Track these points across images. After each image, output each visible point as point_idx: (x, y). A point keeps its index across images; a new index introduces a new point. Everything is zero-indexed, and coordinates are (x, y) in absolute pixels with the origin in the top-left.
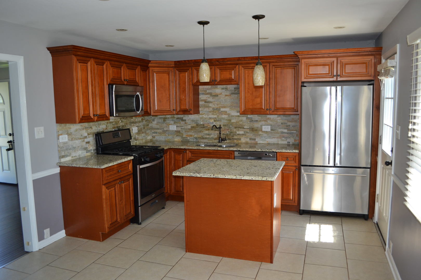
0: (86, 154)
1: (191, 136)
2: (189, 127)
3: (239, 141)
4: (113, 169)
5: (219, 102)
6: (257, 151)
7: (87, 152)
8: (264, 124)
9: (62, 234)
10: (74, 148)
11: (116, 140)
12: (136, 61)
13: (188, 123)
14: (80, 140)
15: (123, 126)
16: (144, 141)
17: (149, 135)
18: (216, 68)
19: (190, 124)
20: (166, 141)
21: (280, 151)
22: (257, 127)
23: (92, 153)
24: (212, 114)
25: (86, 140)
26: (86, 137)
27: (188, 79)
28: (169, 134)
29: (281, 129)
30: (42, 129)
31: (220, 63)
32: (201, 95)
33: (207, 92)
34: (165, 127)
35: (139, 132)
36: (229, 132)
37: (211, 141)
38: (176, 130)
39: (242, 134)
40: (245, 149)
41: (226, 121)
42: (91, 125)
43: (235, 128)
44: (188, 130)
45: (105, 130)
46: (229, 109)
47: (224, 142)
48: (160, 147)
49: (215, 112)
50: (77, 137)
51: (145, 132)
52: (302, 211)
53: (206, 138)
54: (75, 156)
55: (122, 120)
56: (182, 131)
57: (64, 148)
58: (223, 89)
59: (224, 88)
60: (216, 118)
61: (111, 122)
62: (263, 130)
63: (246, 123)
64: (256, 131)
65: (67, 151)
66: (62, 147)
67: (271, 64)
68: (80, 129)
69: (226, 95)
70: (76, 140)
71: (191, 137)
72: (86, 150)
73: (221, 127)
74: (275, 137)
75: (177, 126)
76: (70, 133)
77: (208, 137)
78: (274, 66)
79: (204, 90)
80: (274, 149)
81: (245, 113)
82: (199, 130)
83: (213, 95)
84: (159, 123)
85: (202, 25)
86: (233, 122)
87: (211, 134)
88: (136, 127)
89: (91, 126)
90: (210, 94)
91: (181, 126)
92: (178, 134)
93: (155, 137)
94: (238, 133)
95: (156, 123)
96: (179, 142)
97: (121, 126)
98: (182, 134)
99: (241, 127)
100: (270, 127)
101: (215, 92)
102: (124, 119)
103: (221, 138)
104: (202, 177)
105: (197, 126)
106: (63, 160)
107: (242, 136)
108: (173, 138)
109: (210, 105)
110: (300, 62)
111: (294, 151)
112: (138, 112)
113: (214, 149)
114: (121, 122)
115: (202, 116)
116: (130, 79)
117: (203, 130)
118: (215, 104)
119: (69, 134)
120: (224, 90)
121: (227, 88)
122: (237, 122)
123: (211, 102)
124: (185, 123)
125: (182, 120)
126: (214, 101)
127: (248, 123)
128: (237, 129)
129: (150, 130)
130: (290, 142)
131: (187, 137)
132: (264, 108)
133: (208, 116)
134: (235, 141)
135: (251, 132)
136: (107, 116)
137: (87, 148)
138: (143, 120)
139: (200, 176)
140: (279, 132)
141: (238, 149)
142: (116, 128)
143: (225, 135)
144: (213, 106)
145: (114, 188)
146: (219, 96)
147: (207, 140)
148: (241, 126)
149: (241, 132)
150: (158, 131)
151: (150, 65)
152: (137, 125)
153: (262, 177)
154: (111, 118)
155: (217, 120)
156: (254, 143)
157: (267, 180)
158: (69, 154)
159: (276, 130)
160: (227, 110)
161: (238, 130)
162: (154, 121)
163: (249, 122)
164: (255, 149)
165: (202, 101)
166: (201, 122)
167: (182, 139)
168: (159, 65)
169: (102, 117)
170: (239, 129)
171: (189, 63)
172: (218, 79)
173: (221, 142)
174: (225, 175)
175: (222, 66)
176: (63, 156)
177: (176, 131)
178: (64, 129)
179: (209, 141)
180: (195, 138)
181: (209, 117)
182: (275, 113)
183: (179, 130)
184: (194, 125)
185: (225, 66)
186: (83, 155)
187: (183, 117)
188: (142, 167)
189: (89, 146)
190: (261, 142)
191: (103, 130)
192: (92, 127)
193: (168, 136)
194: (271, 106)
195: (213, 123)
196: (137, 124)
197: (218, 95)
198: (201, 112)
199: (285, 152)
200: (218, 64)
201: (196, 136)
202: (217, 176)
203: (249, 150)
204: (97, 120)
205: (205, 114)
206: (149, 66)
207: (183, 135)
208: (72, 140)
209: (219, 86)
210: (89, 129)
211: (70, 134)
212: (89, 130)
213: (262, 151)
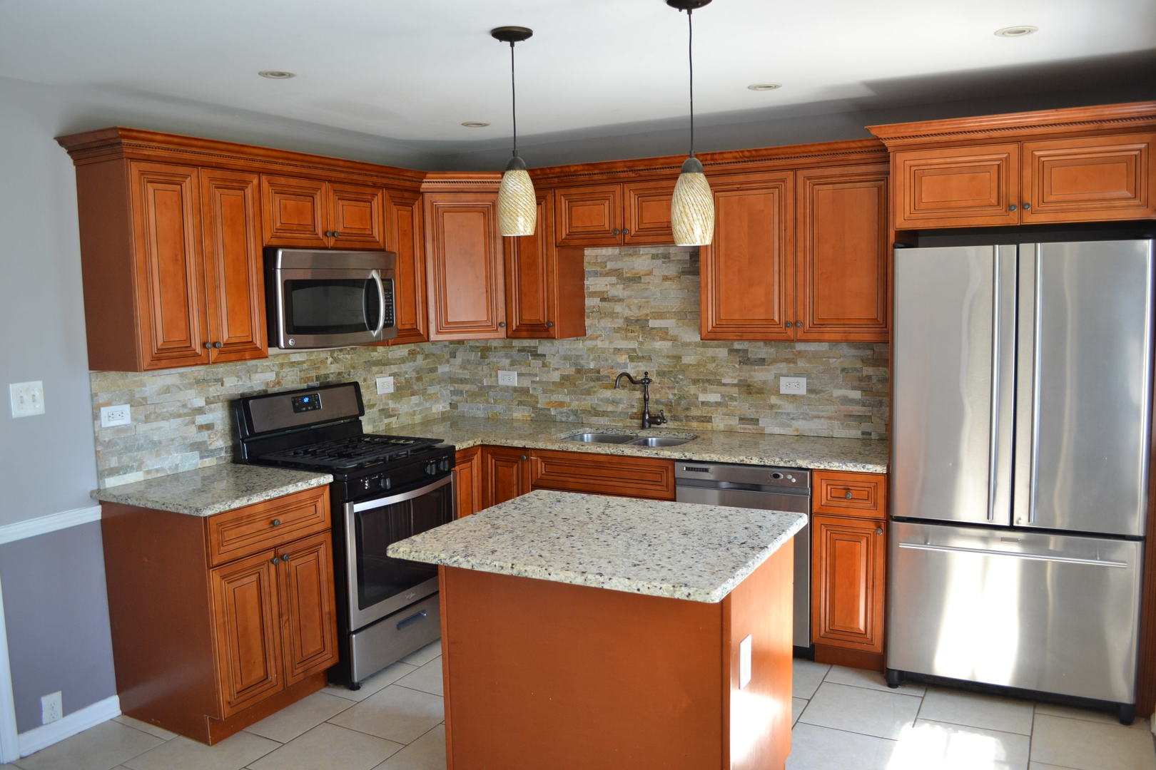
0: (200, 461)
1: (561, 404)
2: (556, 377)
3: (705, 424)
4: (249, 516)
5: (644, 300)
6: (748, 463)
7: (202, 457)
8: (785, 371)
9: (109, 708)
10: (156, 446)
11: (308, 417)
12: (372, 175)
13: (552, 366)
14: (179, 420)
15: (340, 374)
16: (418, 419)
17: (436, 401)
18: (627, 191)
19: (557, 369)
20: (489, 418)
21: (822, 467)
22: (765, 382)
23: (221, 457)
24: (623, 339)
25: (201, 420)
26: (200, 411)
27: (544, 227)
28: (499, 397)
29: (841, 388)
30: (37, 387)
31: (641, 176)
32: (590, 279)
33: (608, 267)
34: (486, 376)
35: (401, 390)
36: (675, 395)
37: (620, 424)
38: (516, 385)
39: (716, 402)
40: (707, 455)
41: (665, 361)
42: (217, 374)
43: (695, 382)
44: (552, 387)
45: (274, 386)
46: (674, 321)
47: (659, 426)
48: (443, 441)
49: (632, 331)
50: (167, 412)
51: (423, 393)
52: (896, 674)
53: (604, 414)
54: (157, 471)
55: (335, 355)
56: (534, 389)
57: (117, 444)
58: (654, 257)
59: (658, 254)
60: (634, 350)
61: (292, 363)
62: (782, 392)
63: (729, 368)
64: (758, 393)
65: (129, 454)
66: (109, 441)
67: (801, 174)
68: (177, 386)
69: (666, 278)
70: (163, 420)
71: (560, 409)
72: (198, 449)
73: (650, 381)
74: (821, 414)
75: (519, 375)
76: (141, 400)
77: (610, 408)
78: (809, 179)
79: (599, 261)
80: (805, 459)
81: (719, 336)
82: (585, 387)
83: (624, 276)
84: (469, 364)
85: (509, 43)
86: (687, 363)
87: (620, 399)
88: (390, 375)
89: (220, 376)
90: (617, 273)
91: (530, 375)
92: (523, 398)
93: (459, 404)
94: (702, 398)
95: (460, 364)
96: (524, 422)
97: (332, 373)
98: (533, 399)
99: (712, 381)
100: (803, 381)
101: (634, 269)
102: (345, 352)
103: (648, 413)
104: (476, 569)
105: (578, 375)
106: (111, 482)
107: (717, 410)
108: (510, 409)
109: (618, 308)
110: (891, 162)
111: (871, 468)
112: (375, 333)
113: (612, 451)
114: (331, 363)
115: (594, 343)
116: (347, 231)
117: (595, 387)
118: (632, 307)
119: (132, 402)
120: (659, 262)
121: (669, 253)
122: (698, 365)
123: (620, 300)
124: (544, 365)
125: (536, 355)
126: (630, 297)
127: (734, 366)
128: (701, 385)
129: (443, 385)
130: (870, 434)
131: (549, 409)
132: (776, 319)
133: (611, 343)
134: (694, 424)
135: (742, 397)
136: (258, 345)
137: (204, 443)
138: (415, 353)
139: (470, 568)
140: (837, 398)
141: (686, 454)
142: (313, 381)
143: (662, 403)
144: (627, 313)
145: (254, 578)
146: (643, 281)
147: (607, 418)
148: (711, 377)
149: (713, 397)
150: (467, 387)
151: (424, 186)
152: (394, 369)
153: (674, 586)
154: (272, 351)
155: (638, 357)
156: (754, 431)
157: (691, 598)
158: (135, 465)
159: (824, 392)
160: (669, 323)
161: (705, 391)
162: (455, 357)
163: (737, 366)
164: (741, 458)
165: (593, 297)
166: (588, 363)
167: (533, 415)
168: (454, 186)
169: (241, 351)
170: (706, 385)
171: (546, 176)
172: (633, 227)
173: (650, 427)
174: (551, 569)
175: (644, 185)
176: (112, 469)
177: (515, 389)
178: (119, 387)
179: (614, 421)
180: (572, 411)
181: (613, 346)
182: (815, 336)
183: (525, 386)
184: (570, 370)
185: (652, 184)
186: (187, 464)
187: (536, 347)
188: (360, 507)
189: (210, 438)
190: (777, 430)
191: (264, 388)
192: (224, 380)
193: (495, 404)
194: (800, 313)
195: (625, 365)
196: (392, 366)
197: (640, 278)
198: (589, 332)
199: (839, 469)
200: (634, 177)
201: (575, 405)
202: (523, 569)
203: (722, 460)
204: (217, 358)
205: (601, 336)
206: (421, 190)
207: (537, 402)
208: (147, 419)
209: (643, 250)
210: (210, 386)
211: (141, 402)
212: (211, 389)
213: (762, 463)
